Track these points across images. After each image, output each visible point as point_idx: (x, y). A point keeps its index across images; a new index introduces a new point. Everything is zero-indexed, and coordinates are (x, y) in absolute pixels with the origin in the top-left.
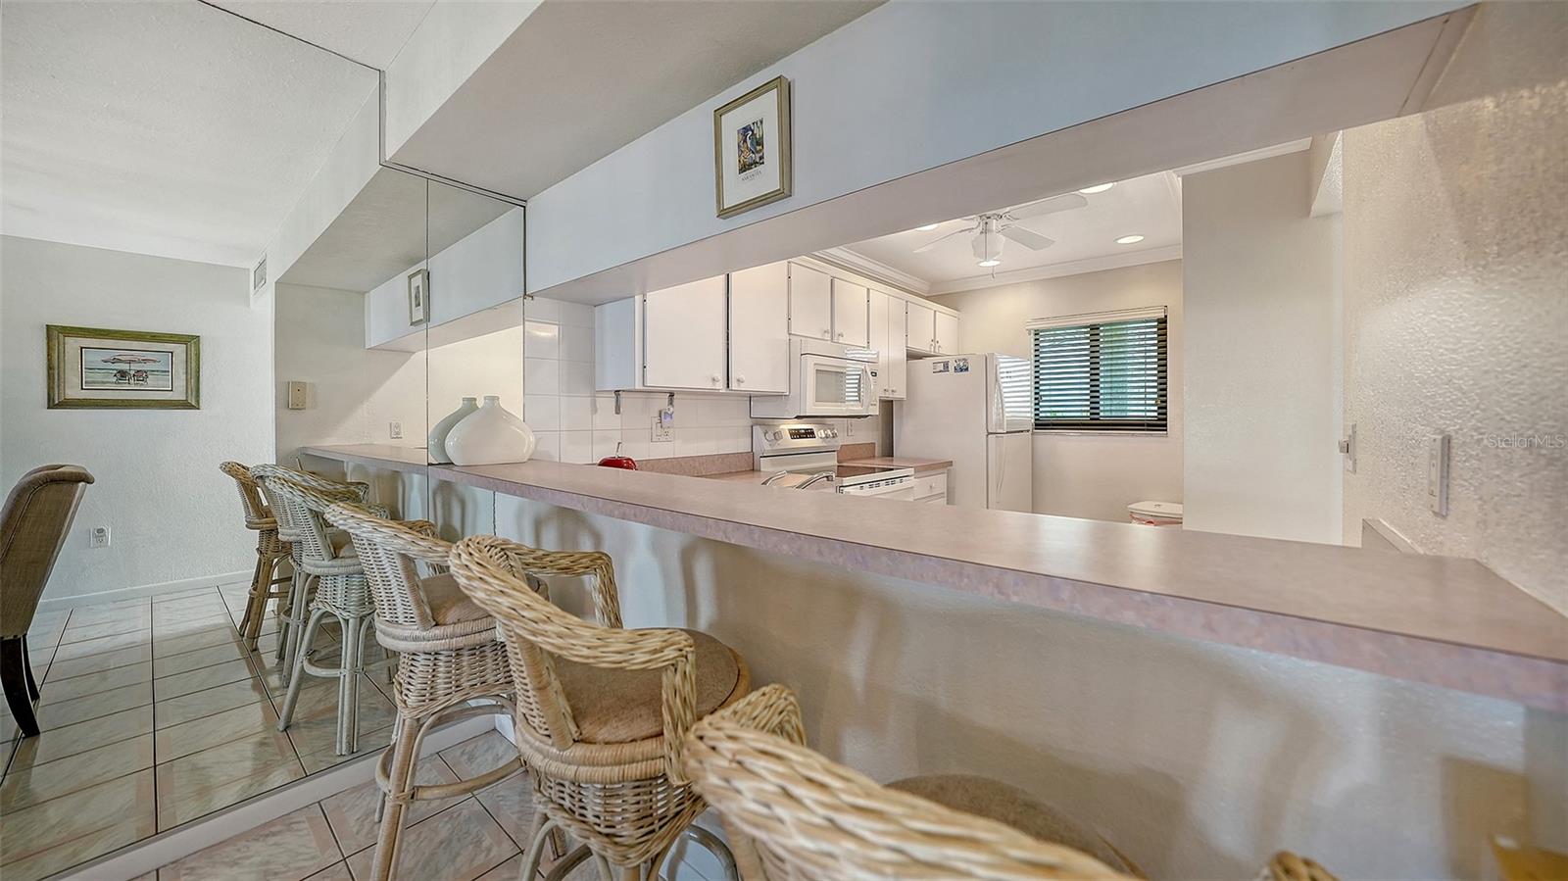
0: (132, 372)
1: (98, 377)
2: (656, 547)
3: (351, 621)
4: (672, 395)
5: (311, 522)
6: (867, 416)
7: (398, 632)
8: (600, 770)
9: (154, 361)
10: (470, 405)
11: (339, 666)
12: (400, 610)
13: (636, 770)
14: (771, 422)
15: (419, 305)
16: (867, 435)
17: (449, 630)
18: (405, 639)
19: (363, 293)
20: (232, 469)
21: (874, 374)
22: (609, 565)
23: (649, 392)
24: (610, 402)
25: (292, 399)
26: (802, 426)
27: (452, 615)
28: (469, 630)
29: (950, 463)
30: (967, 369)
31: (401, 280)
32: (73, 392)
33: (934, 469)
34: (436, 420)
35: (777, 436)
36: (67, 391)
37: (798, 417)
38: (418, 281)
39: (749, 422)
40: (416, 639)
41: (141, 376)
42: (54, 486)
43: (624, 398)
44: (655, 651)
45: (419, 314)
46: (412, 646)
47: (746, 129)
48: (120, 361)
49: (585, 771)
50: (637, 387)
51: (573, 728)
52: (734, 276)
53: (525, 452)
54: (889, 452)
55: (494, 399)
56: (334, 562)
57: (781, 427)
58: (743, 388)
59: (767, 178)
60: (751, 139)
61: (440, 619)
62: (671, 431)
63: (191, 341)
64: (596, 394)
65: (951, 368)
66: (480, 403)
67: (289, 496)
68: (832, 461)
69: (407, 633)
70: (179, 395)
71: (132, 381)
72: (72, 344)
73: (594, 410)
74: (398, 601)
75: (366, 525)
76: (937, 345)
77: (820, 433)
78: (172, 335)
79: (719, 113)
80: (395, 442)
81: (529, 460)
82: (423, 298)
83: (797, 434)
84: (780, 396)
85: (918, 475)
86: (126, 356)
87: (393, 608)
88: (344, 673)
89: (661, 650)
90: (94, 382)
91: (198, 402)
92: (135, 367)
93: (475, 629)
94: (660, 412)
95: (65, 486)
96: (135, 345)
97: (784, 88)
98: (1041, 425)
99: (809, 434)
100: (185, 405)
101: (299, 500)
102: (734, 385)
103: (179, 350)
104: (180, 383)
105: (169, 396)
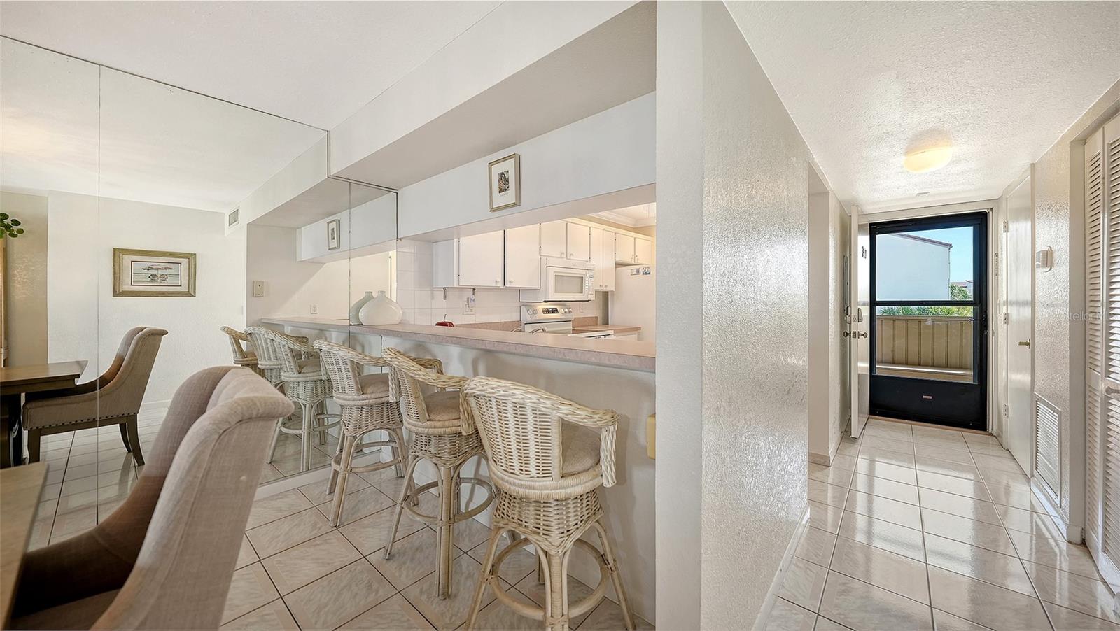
0: (159, 275)
1: (141, 278)
2: (462, 359)
3: (307, 405)
4: (474, 289)
5: (289, 355)
6: (588, 301)
7: (346, 397)
8: (437, 429)
9: (171, 269)
10: (369, 297)
11: (301, 429)
12: (347, 387)
13: (449, 430)
14: (533, 304)
15: (334, 239)
16: (593, 312)
17: (369, 396)
18: (349, 400)
19: (295, 229)
20: (228, 331)
21: (592, 277)
22: (440, 365)
23: (462, 289)
24: (440, 294)
25: (256, 290)
26: (550, 306)
27: (370, 390)
28: (377, 396)
29: (640, 328)
30: (649, 273)
31: (323, 223)
32: (127, 287)
33: (627, 331)
34: (354, 301)
35: (534, 312)
36: (124, 286)
37: (545, 301)
38: (334, 225)
39: (518, 304)
40: (354, 400)
41: (164, 277)
43: (449, 293)
44: (456, 383)
45: (334, 244)
46: (352, 403)
47: (502, 174)
48: (153, 269)
49: (431, 431)
50: (455, 286)
51: (427, 416)
52: (507, 231)
53: (396, 320)
54: (606, 322)
55: (383, 292)
56: (300, 375)
57: (538, 307)
58: (514, 285)
59: (509, 197)
60: (504, 178)
61: (365, 392)
62: (474, 309)
63: (191, 257)
64: (433, 289)
65: (641, 272)
66: (375, 295)
67: (280, 341)
68: (569, 327)
69: (350, 397)
70: (184, 289)
71: (158, 281)
72: (127, 259)
73: (433, 298)
74: (346, 383)
76: (636, 258)
77: (561, 310)
78: (181, 253)
79: (491, 164)
80: (313, 316)
81: (400, 323)
82: (336, 234)
83: (547, 311)
84: (535, 289)
85: (617, 335)
86: (156, 266)
87: (343, 386)
88: (304, 431)
89: (459, 382)
90: (138, 282)
91: (195, 292)
92: (161, 272)
93: (380, 396)
94: (468, 299)
95: (157, 337)
96: (161, 259)
97: (518, 159)
99: (555, 311)
100: (188, 294)
101: (284, 343)
102: (508, 284)
103: (185, 261)
104: (185, 282)
105: (179, 289)
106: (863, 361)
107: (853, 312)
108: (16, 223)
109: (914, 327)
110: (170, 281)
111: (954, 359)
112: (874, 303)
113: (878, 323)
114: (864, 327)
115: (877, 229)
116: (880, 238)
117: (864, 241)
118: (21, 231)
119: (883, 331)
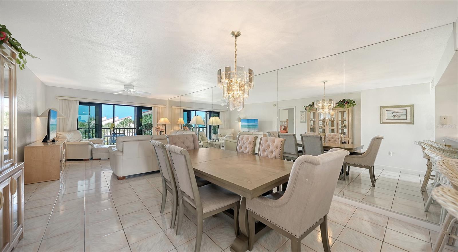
1: (389, 117)
9: (402, 112)
25: (442, 121)
36: (384, 120)
41: (399, 116)
42: (378, 139)
48: (394, 113)
63: (411, 106)
70: (408, 121)
71: (397, 117)
72: (385, 110)
75: (433, 154)
78: (406, 105)
86: (395, 111)
90: (388, 118)
91: (413, 122)
92: (397, 114)
96: (398, 109)
100: (410, 123)
103: (408, 109)
104: (409, 117)
105: (406, 121)
108: (354, 102)
110: (401, 117)
118: (355, 104)
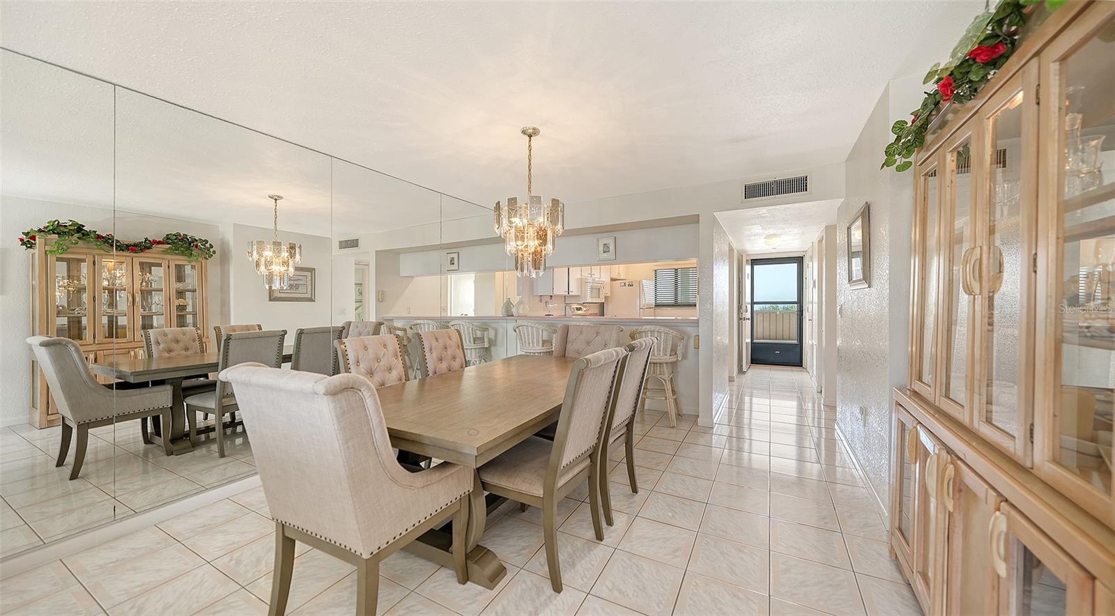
0: (294, 285)
4: (551, 297)
9: (301, 280)
14: (571, 305)
15: (454, 264)
16: (595, 310)
19: (399, 254)
25: (381, 297)
30: (632, 285)
32: (277, 294)
38: (454, 255)
41: (297, 286)
45: (454, 267)
58: (572, 293)
63: (312, 271)
64: (534, 297)
65: (627, 285)
70: (309, 295)
71: (294, 289)
76: (621, 276)
77: (585, 309)
78: (307, 268)
82: (456, 261)
83: (577, 310)
86: (293, 278)
92: (295, 282)
98: (657, 306)
99: (580, 309)
103: (308, 274)
104: (309, 290)
105: (306, 295)
106: (748, 338)
107: (744, 308)
108: (211, 246)
109: (773, 316)
110: (301, 289)
111: (786, 335)
112: (753, 303)
113: (755, 314)
114: (748, 315)
115: (755, 262)
116: (756, 267)
117: (748, 269)
118: (214, 252)
119: (757, 319)
